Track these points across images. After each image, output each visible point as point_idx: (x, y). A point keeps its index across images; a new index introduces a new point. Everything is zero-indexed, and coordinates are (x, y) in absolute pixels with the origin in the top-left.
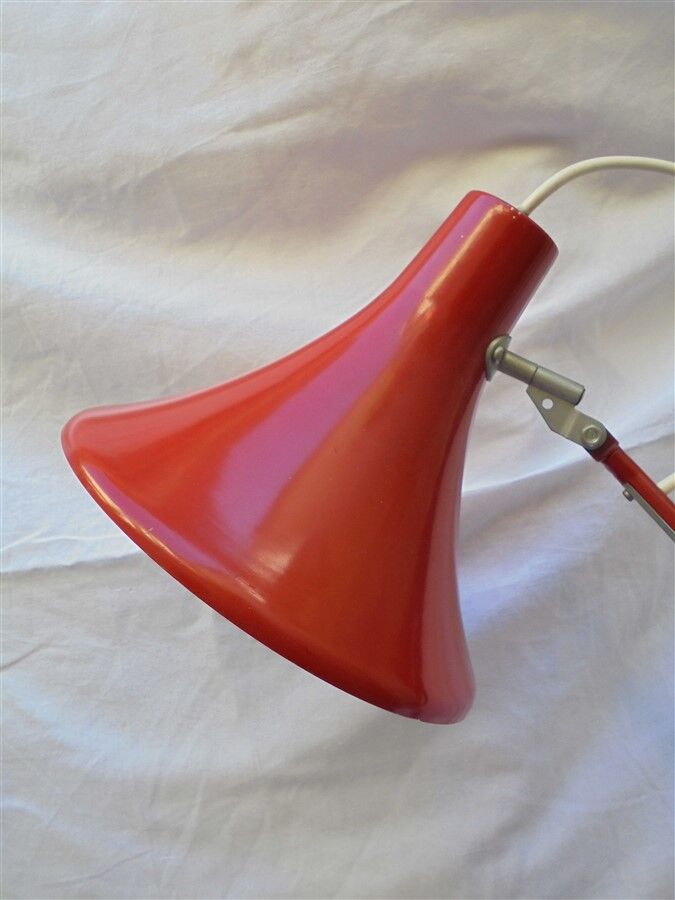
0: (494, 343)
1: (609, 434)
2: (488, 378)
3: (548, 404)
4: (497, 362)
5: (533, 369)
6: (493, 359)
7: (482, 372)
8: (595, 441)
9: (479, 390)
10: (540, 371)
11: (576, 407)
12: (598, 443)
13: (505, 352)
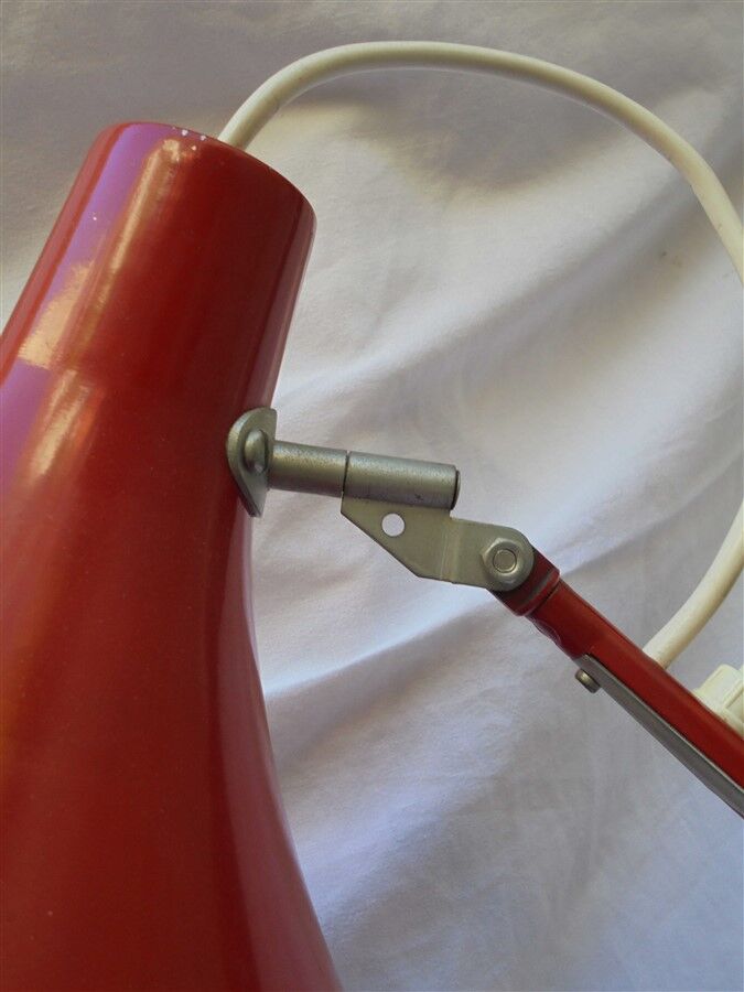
0: (236, 429)
1: (538, 557)
2: (253, 510)
3: (393, 525)
4: (259, 468)
5: (340, 462)
6: (248, 464)
7: (234, 502)
8: (515, 570)
9: (241, 541)
10: (355, 463)
11: (454, 514)
12: (521, 573)
13: (267, 443)
